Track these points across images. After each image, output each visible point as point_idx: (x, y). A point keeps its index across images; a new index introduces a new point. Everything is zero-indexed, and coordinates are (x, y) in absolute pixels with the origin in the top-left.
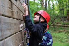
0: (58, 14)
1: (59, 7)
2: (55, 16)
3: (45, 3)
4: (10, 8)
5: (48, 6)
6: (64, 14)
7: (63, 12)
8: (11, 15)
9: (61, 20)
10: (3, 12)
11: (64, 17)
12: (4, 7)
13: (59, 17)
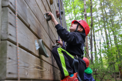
0: (107, 69)
1: (109, 61)
2: (104, 72)
3: (90, 56)
4: (38, 68)
5: (94, 59)
6: (115, 69)
7: (114, 67)
8: (40, 76)
9: (113, 77)
10: (25, 75)
11: (116, 73)
12: (28, 67)
13: (109, 73)
